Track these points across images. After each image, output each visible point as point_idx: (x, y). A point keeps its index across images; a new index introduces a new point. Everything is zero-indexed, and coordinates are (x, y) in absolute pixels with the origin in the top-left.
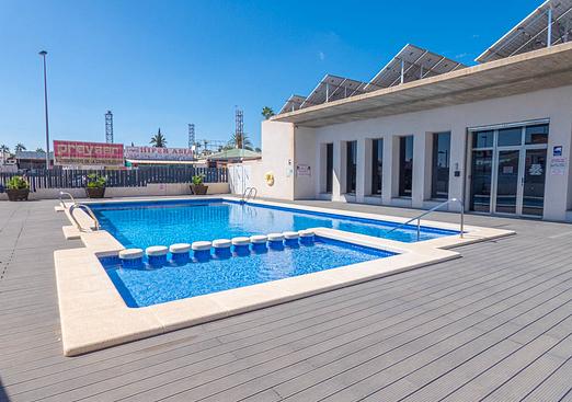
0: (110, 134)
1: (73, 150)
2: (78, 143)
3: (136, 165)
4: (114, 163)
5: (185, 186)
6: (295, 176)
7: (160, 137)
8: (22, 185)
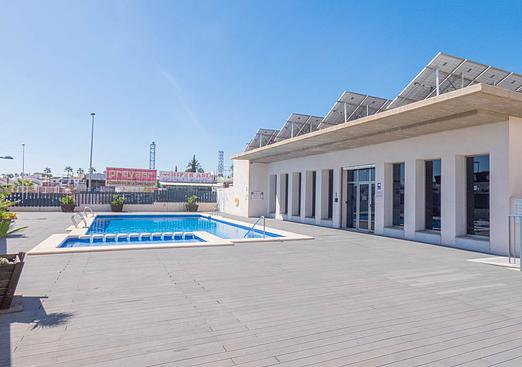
0: (153, 160)
1: (120, 175)
2: (124, 169)
3: (164, 186)
4: (148, 185)
5: (182, 204)
6: (250, 199)
7: (194, 162)
8: (71, 202)
